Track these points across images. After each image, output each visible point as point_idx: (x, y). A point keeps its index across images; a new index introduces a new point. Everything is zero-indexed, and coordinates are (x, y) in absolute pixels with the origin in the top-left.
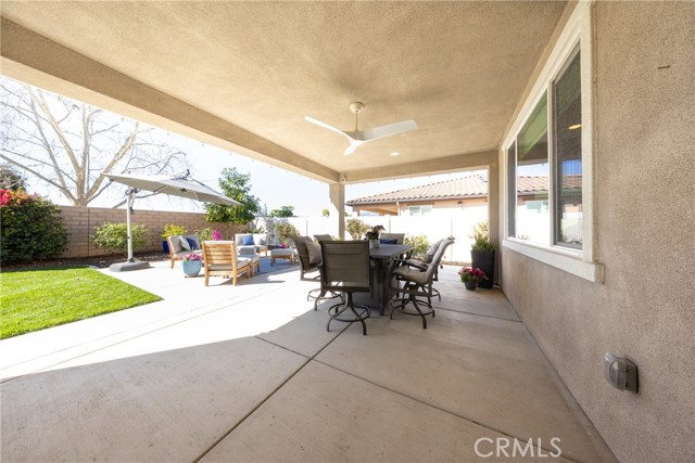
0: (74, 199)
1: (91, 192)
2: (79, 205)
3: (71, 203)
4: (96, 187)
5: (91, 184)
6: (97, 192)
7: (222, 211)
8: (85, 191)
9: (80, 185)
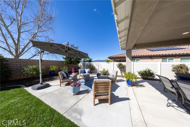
0: (14, 55)
1: (20, 53)
2: (16, 58)
3: (13, 57)
4: (22, 51)
5: (21, 51)
6: (23, 53)
7: (70, 60)
8: (18, 53)
9: (17, 50)
